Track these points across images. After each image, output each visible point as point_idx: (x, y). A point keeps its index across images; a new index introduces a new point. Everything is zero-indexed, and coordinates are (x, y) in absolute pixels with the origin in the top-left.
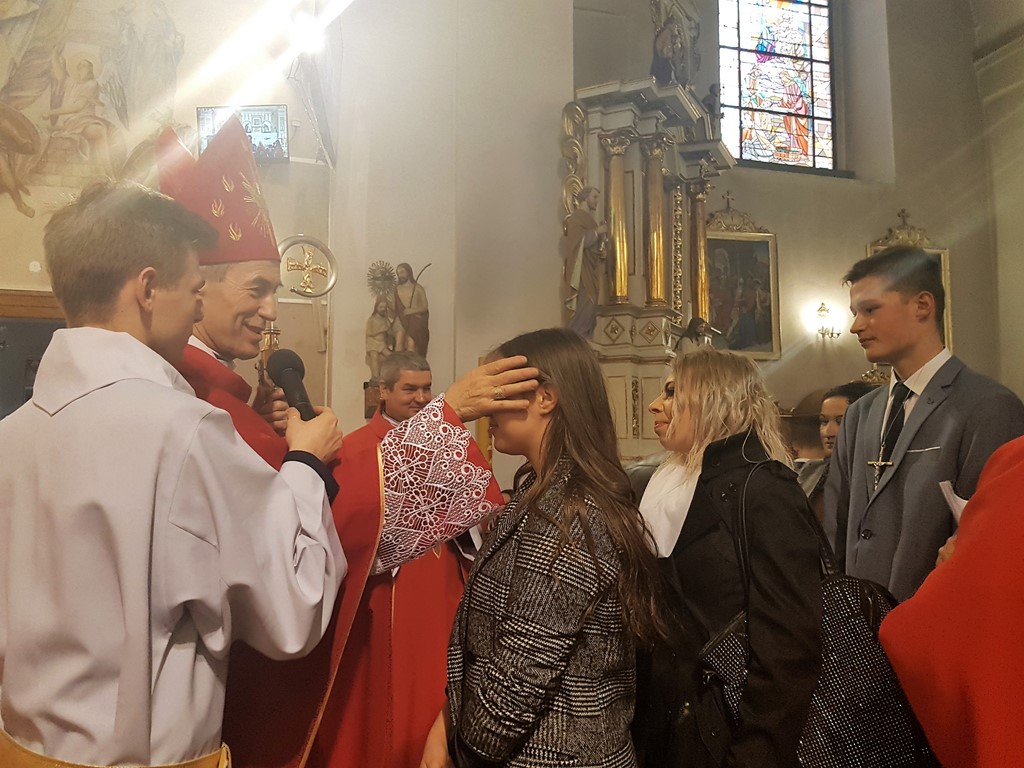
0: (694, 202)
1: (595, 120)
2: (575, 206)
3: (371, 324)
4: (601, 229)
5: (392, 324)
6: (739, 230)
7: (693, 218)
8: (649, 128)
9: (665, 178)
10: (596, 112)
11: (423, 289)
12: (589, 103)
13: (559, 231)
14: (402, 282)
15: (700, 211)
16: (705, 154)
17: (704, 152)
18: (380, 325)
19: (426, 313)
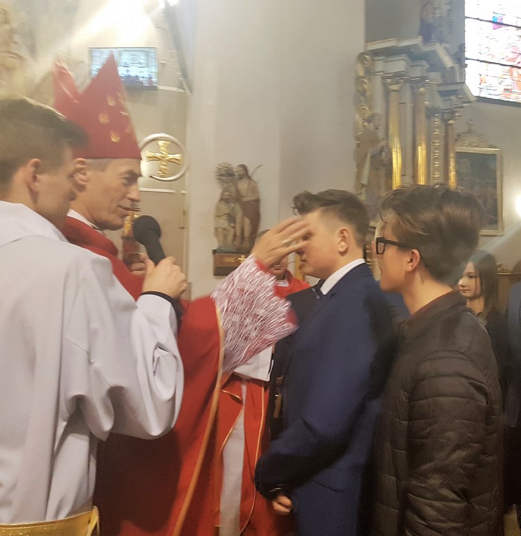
0: (447, 126)
1: (380, 66)
2: (364, 126)
3: (218, 209)
4: (383, 143)
5: (233, 208)
6: (477, 146)
7: (446, 137)
8: (417, 73)
9: (427, 109)
10: (379, 60)
11: (256, 183)
12: (376, 53)
13: (354, 143)
14: (241, 178)
15: (450, 132)
16: (455, 92)
17: (454, 90)
18: (225, 209)
19: (258, 201)
